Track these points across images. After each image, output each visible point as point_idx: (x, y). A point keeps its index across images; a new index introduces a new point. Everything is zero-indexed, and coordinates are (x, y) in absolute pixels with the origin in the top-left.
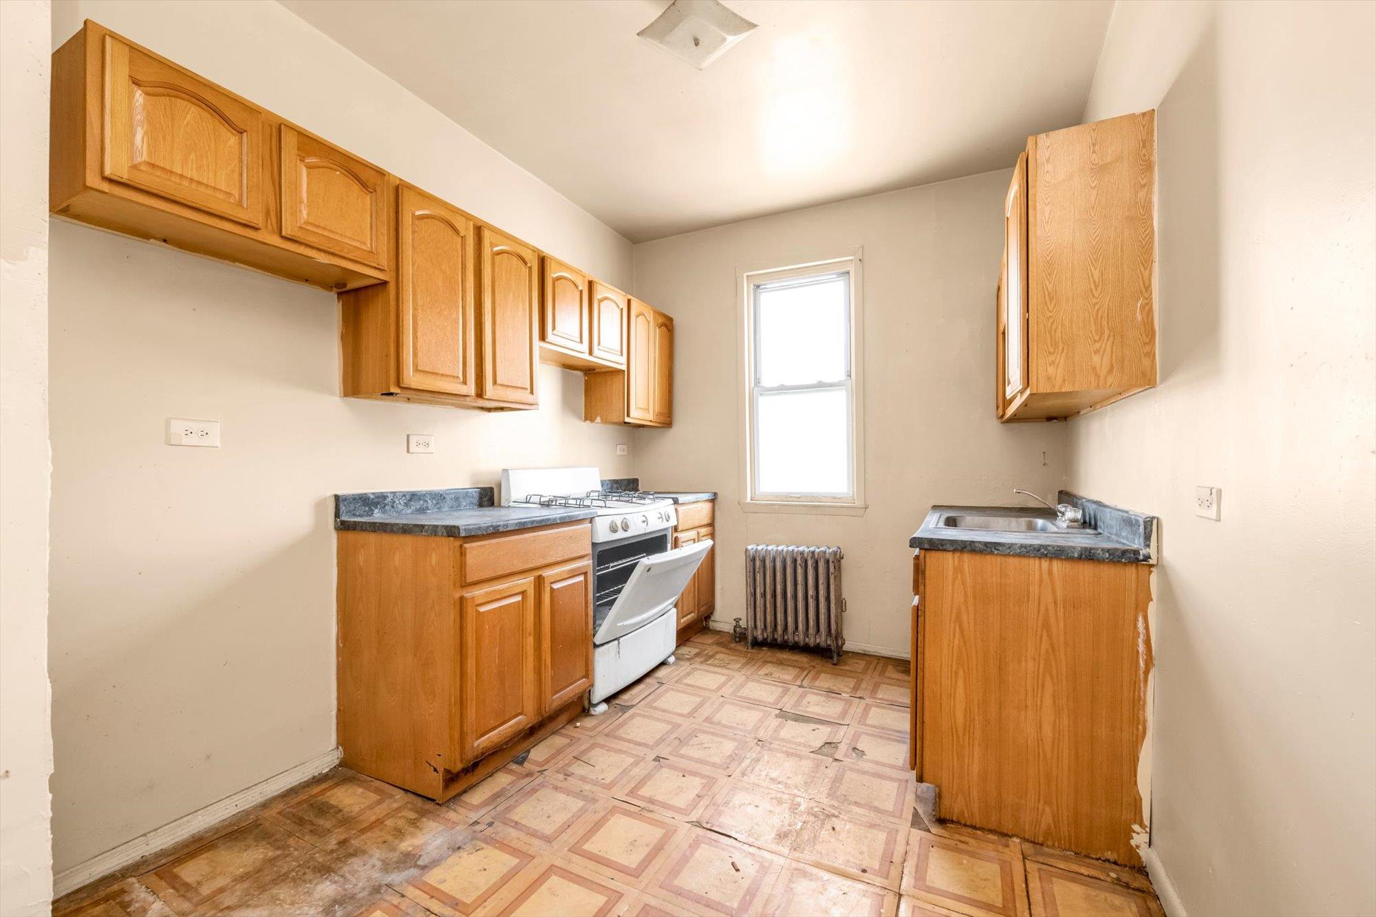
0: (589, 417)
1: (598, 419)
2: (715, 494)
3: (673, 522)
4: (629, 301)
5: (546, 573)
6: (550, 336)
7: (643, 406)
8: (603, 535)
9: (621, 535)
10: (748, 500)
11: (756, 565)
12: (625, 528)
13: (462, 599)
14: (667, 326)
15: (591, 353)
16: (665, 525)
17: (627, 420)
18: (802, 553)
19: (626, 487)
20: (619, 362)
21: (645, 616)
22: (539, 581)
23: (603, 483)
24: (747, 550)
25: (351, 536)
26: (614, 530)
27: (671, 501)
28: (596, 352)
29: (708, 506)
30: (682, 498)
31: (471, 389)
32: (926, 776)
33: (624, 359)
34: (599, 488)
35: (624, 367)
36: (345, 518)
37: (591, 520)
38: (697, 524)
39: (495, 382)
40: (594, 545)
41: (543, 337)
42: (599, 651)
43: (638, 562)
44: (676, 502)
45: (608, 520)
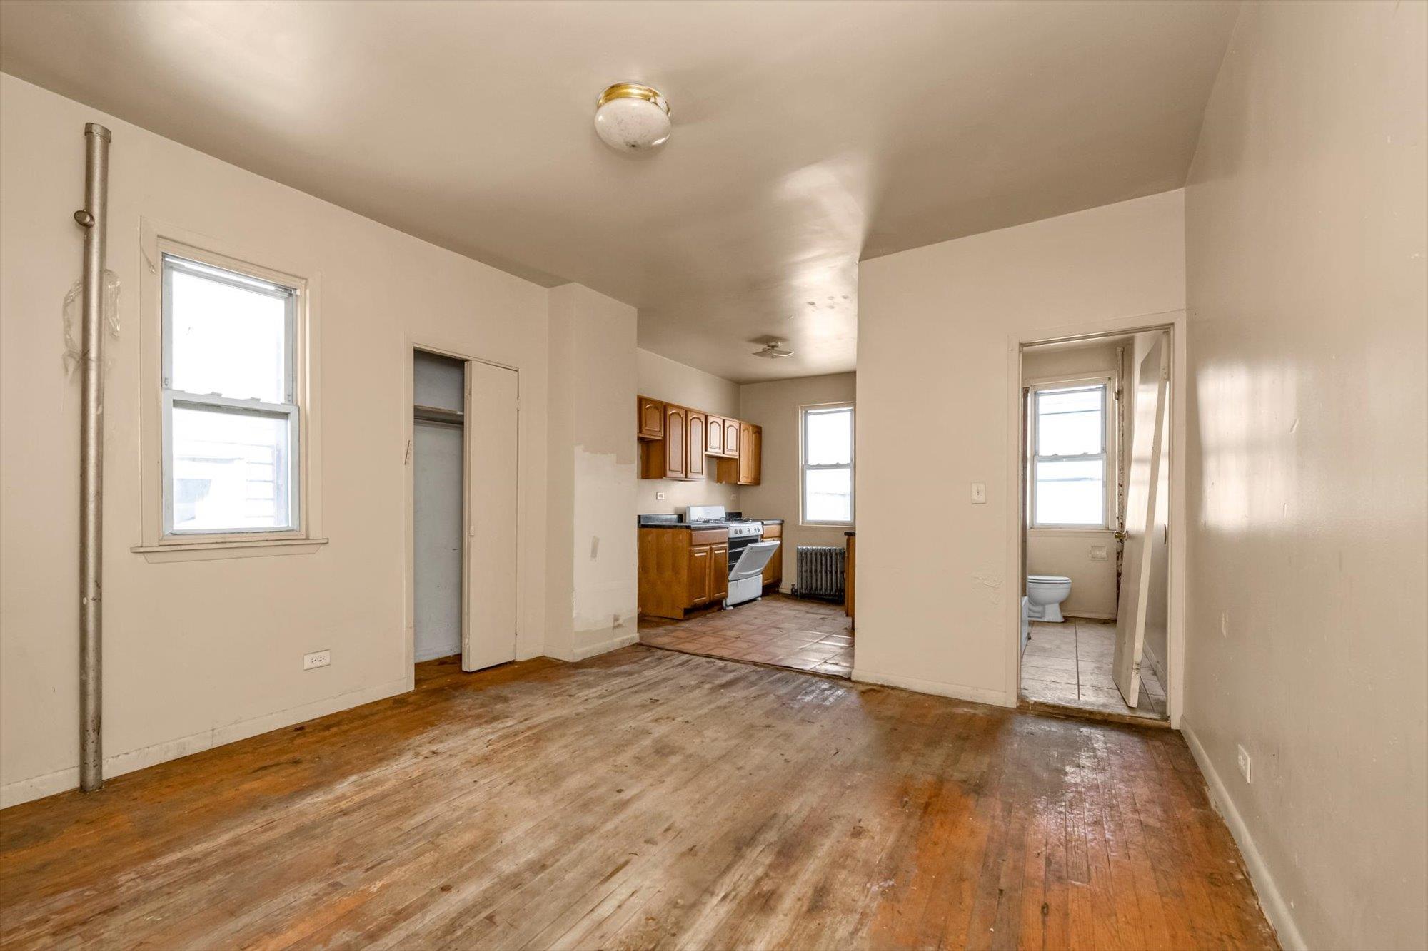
0: (719, 481)
1: (724, 482)
2: (783, 521)
3: (761, 533)
4: (740, 424)
5: (713, 547)
6: (709, 449)
7: (745, 476)
8: (732, 535)
9: (739, 535)
10: (800, 524)
11: (803, 556)
12: (741, 532)
13: (691, 550)
14: (758, 431)
15: (724, 453)
16: (758, 533)
17: (738, 483)
18: (825, 550)
19: (735, 516)
20: (734, 455)
21: (750, 573)
22: (711, 549)
23: (726, 513)
24: (798, 549)
25: (645, 530)
26: (736, 532)
27: (760, 523)
28: (726, 452)
29: (778, 527)
30: (765, 522)
31: (683, 475)
32: (849, 614)
33: (737, 454)
34: (724, 516)
35: (737, 457)
36: (642, 523)
37: (727, 528)
38: (773, 535)
39: (691, 472)
40: (729, 538)
41: (706, 450)
42: (730, 583)
43: (743, 551)
44: (763, 523)
45: (734, 529)
